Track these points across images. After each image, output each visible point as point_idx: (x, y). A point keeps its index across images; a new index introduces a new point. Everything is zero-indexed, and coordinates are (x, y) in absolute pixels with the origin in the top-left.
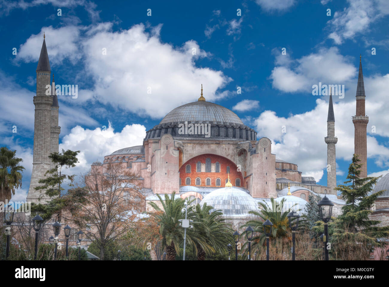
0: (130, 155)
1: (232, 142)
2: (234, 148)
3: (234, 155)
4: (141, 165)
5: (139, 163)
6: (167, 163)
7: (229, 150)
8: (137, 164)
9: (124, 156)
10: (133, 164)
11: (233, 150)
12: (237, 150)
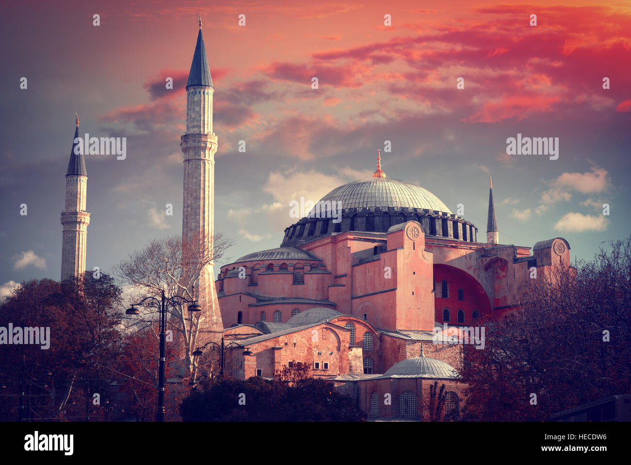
0: (297, 261)
1: (475, 247)
2: (478, 256)
3: (479, 269)
4: (323, 280)
5: (319, 275)
6: (414, 273)
7: (470, 259)
8: (315, 276)
9: (283, 262)
10: (306, 277)
11: (477, 260)
12: (482, 261)
